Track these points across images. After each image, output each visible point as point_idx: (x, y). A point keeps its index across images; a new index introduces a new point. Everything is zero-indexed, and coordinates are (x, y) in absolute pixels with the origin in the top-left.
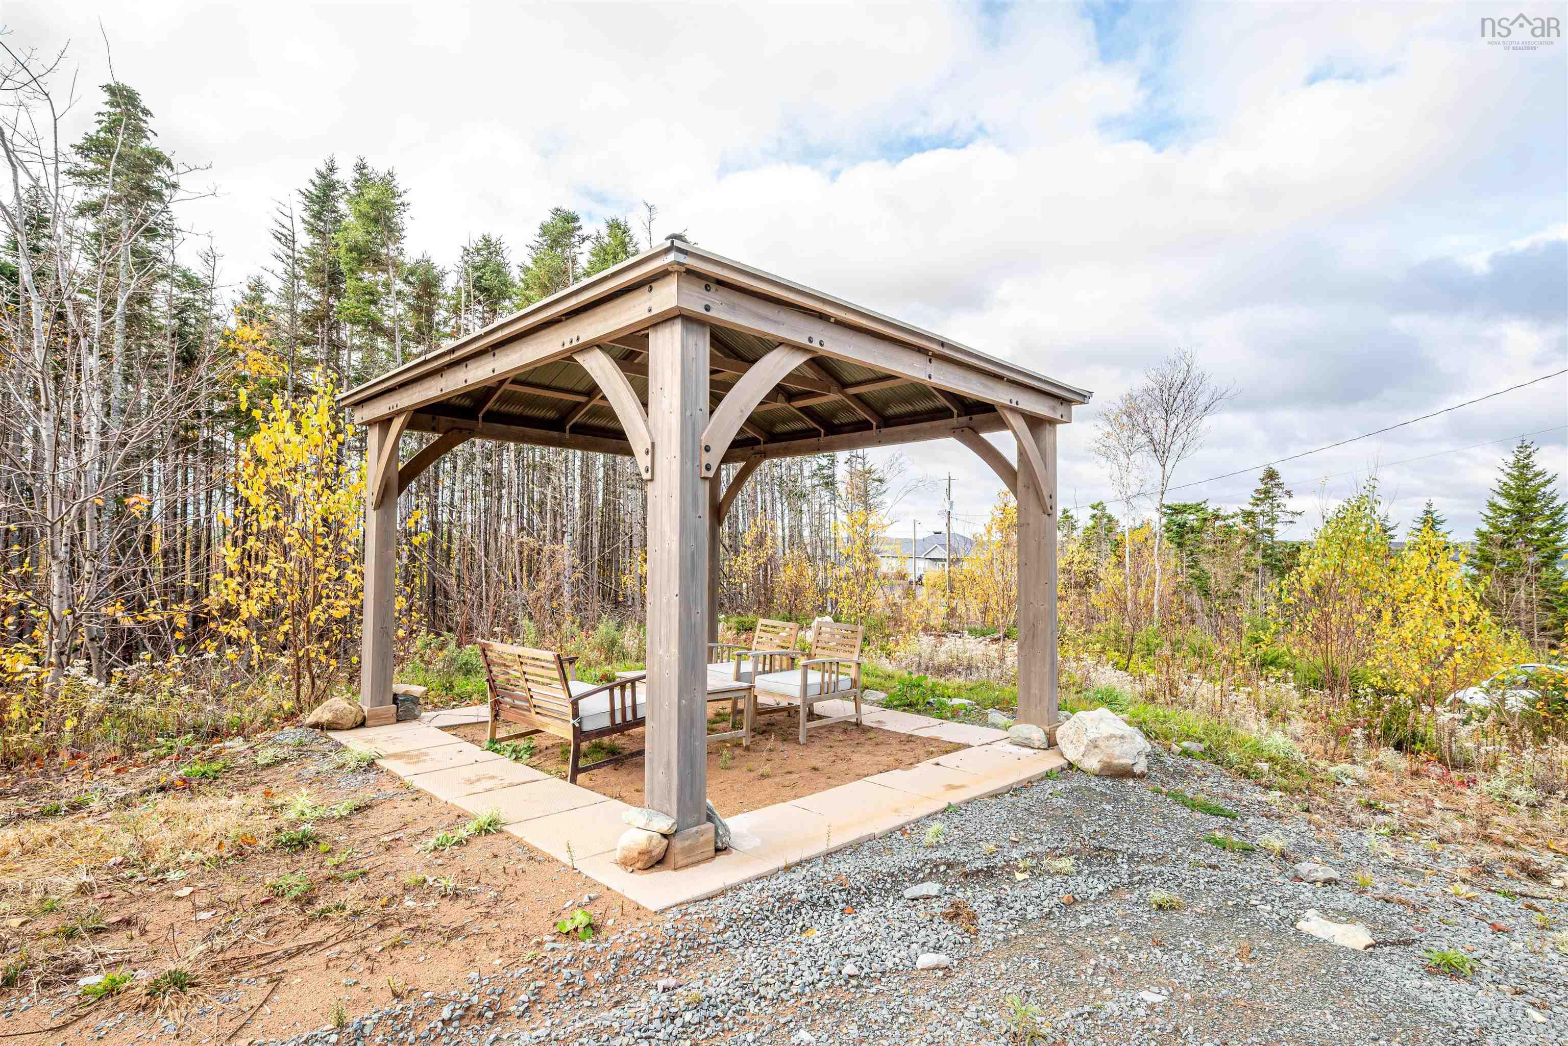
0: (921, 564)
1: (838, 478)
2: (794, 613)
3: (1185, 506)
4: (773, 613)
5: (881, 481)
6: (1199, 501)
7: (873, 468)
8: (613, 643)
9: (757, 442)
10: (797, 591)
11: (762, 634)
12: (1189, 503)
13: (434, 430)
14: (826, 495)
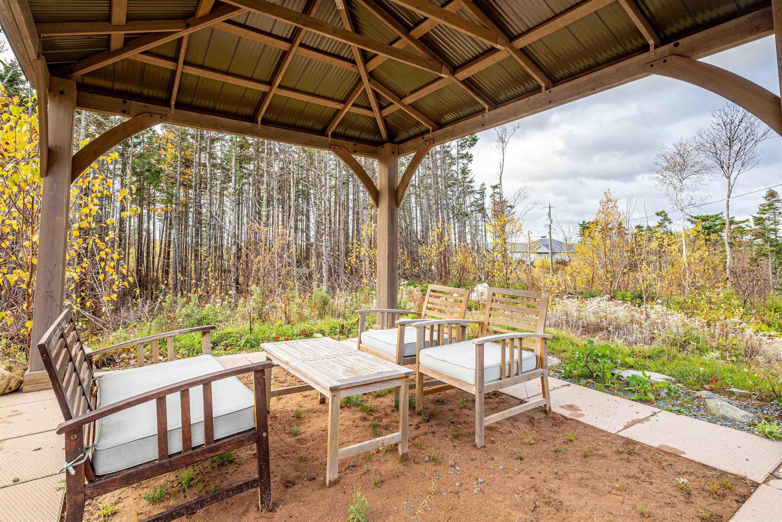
0: (532, 256)
1: (486, 206)
2: (462, 282)
3: (708, 216)
4: (449, 282)
5: (511, 207)
6: (717, 213)
7: (507, 200)
8: (325, 302)
9: (428, 131)
10: (463, 269)
11: (432, 300)
12: (710, 214)
13: (124, 112)
14: (479, 216)
